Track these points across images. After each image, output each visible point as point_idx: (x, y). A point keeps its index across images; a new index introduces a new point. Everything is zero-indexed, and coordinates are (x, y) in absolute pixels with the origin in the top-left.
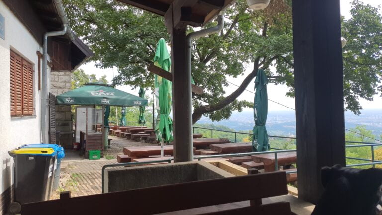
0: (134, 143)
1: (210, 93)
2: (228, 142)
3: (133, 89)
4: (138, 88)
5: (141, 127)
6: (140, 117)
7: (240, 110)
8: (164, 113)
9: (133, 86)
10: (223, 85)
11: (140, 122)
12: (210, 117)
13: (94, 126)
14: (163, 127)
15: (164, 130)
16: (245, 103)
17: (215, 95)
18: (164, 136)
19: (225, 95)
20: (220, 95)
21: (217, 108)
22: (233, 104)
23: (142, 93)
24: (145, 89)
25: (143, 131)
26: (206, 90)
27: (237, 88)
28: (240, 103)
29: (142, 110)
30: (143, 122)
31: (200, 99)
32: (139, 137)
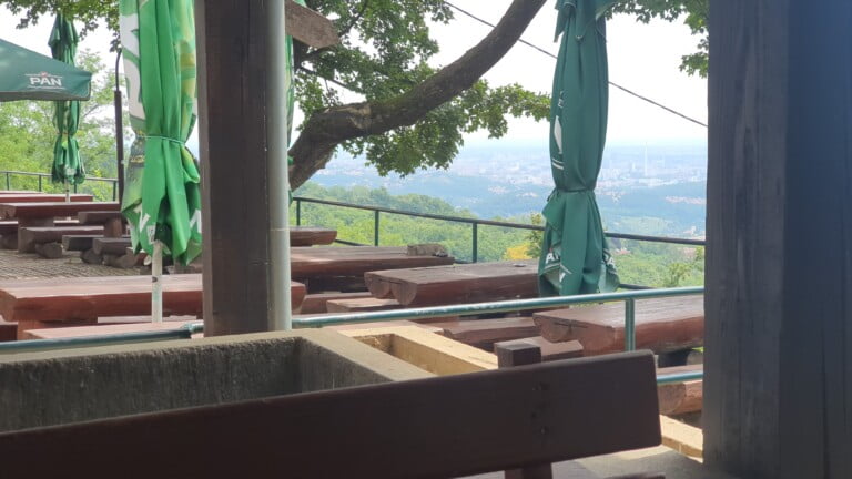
0: (32, 264)
1: (371, 49)
2: (444, 260)
3: (24, 23)
5: (65, 194)
6: (59, 150)
7: (497, 128)
8: (162, 131)
9: (24, 12)
10: (428, 17)
11: (58, 175)
12: (372, 155)
14: (161, 195)
15: (166, 205)
16: (517, 100)
17: (394, 59)
18: (165, 232)
20: (414, 63)
21: (398, 118)
22: (470, 100)
23: (63, 41)
24: (79, 25)
25: (71, 211)
28: (498, 97)
29: (67, 123)
30: (70, 172)
31: (329, 77)
32: (55, 238)
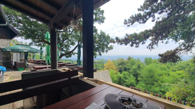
0: (38, 65)
1: (65, 50)
2: (70, 64)
3: (38, 47)
4: (40, 47)
5: (41, 60)
6: (41, 56)
7: (74, 55)
8: (48, 55)
9: (38, 46)
10: (69, 48)
11: (41, 58)
12: (66, 57)
13: (21, 60)
14: (48, 60)
16: (76, 53)
17: (67, 51)
18: (48, 62)
19: (70, 51)
20: (68, 51)
21: (67, 54)
22: (72, 53)
23: (41, 49)
24: (43, 47)
25: (42, 61)
26: (64, 49)
27: (73, 49)
28: (74, 53)
29: (41, 54)
31: (62, 51)
32: (40, 63)
